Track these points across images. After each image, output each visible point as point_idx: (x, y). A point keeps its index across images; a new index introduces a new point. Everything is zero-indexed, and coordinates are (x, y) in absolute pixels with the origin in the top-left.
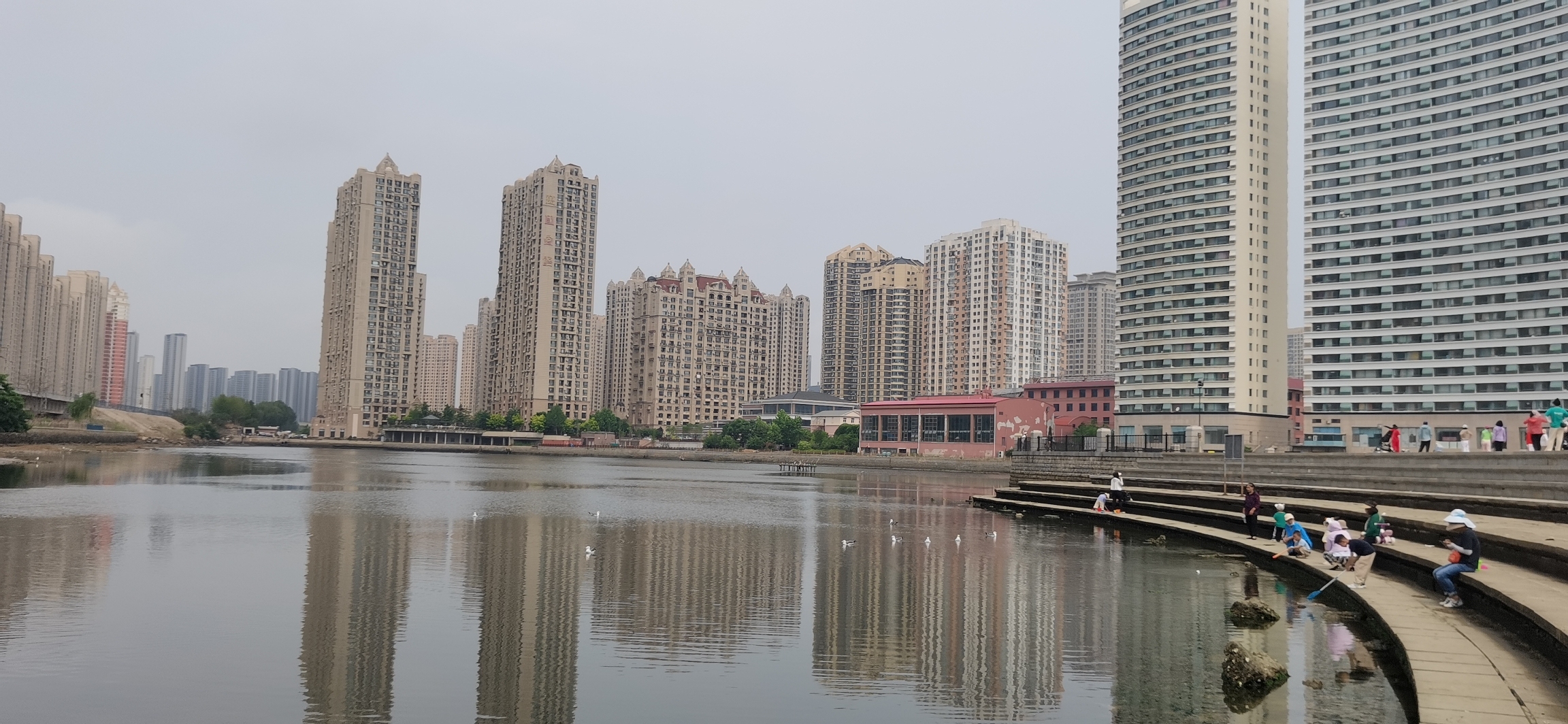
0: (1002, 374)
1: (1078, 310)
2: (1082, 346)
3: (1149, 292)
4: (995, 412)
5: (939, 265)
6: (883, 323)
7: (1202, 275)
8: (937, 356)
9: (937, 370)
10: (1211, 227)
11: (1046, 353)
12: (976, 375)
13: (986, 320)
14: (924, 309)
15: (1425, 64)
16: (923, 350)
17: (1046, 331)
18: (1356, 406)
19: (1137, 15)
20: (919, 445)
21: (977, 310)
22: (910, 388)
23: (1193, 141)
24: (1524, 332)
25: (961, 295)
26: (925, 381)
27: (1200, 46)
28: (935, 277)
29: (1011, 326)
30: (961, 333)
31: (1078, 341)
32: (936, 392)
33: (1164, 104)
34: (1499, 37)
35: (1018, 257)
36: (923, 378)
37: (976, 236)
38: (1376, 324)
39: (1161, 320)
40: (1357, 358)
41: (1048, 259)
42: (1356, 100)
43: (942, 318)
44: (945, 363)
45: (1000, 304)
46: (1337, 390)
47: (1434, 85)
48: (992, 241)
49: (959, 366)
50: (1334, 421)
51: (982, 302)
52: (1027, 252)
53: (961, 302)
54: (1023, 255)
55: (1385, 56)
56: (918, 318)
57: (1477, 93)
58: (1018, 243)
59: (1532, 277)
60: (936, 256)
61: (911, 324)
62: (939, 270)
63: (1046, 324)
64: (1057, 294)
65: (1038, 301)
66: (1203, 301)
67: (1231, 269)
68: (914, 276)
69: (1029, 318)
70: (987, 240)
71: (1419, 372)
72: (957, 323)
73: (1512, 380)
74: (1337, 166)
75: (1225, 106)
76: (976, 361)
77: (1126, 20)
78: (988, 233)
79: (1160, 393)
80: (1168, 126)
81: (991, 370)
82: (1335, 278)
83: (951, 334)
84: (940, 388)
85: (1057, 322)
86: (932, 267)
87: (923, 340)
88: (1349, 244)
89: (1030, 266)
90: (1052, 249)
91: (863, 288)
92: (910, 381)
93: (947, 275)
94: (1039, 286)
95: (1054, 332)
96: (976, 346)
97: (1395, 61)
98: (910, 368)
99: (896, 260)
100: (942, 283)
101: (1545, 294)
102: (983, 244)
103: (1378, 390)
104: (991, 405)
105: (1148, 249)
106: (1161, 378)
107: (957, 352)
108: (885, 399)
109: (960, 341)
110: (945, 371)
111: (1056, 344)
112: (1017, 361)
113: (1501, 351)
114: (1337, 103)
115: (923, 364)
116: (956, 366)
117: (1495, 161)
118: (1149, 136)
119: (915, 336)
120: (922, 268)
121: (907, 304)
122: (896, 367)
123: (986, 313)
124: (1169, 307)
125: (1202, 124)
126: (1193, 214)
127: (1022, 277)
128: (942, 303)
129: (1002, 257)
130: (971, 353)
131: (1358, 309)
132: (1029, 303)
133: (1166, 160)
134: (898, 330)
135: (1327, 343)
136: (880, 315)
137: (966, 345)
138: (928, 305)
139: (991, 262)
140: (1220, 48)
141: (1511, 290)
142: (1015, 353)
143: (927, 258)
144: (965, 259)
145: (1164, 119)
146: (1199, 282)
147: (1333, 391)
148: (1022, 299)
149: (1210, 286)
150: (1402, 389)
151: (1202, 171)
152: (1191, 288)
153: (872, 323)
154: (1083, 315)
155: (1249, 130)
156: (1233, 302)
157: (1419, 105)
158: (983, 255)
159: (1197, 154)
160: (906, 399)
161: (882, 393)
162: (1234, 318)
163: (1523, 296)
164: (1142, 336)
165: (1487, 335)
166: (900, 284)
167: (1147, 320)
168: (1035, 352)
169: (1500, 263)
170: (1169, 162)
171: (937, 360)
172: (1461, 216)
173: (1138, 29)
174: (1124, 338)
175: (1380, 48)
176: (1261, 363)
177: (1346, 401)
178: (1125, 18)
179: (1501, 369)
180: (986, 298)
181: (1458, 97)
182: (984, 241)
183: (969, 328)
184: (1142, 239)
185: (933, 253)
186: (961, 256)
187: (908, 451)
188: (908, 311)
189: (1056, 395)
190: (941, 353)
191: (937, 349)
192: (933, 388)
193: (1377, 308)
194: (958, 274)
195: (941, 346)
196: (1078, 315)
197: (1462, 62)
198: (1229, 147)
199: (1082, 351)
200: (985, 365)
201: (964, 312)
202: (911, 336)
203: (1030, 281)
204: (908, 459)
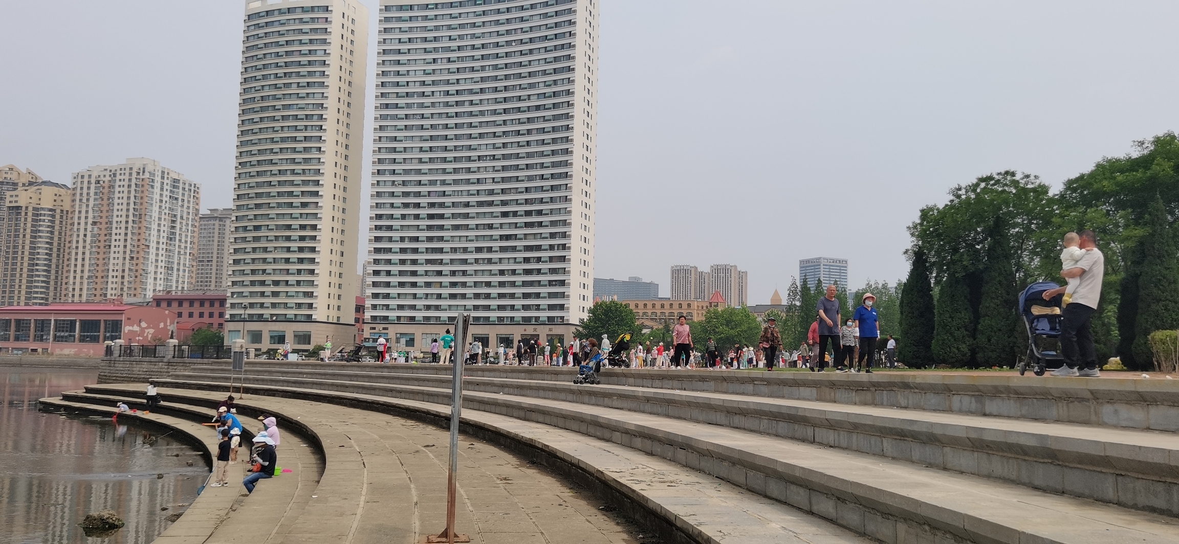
0: (138, 285)
1: (210, 237)
2: (211, 265)
3: (257, 228)
4: (123, 318)
5: (85, 191)
6: (28, 236)
7: (297, 218)
8: (79, 268)
9: (78, 280)
10: (305, 183)
11: (178, 270)
12: (114, 286)
13: (126, 240)
14: (69, 227)
15: (452, 89)
16: (66, 263)
17: (179, 252)
18: (399, 318)
19: (258, 15)
20: (50, 345)
21: (118, 231)
22: (51, 294)
23: (296, 117)
24: (502, 272)
25: (104, 217)
26: (66, 289)
27: (305, 48)
28: (81, 200)
29: (148, 246)
30: (102, 250)
31: (208, 261)
32: (76, 299)
33: (276, 86)
34: (496, 78)
35: (157, 190)
36: (64, 286)
37: (121, 169)
38: (414, 262)
39: (265, 250)
40: (402, 285)
41: (183, 195)
42: (409, 106)
43: (85, 235)
44: (86, 274)
45: (140, 228)
46: (387, 307)
47: (457, 103)
48: (134, 175)
49: (99, 277)
50: (384, 329)
51: (123, 225)
52: (165, 187)
53: (103, 222)
54: (162, 189)
55: (428, 79)
56: (63, 234)
57: (482, 113)
58: (158, 179)
59: (508, 237)
60: (82, 182)
61: (56, 239)
62: (85, 195)
63: (179, 246)
64: (190, 223)
65: (173, 227)
66: (298, 238)
67: (319, 216)
68: (61, 198)
69: (165, 240)
70: (130, 174)
71: (439, 296)
72: (99, 241)
73: (494, 303)
74: (394, 150)
75: (321, 95)
76: (115, 274)
77: (250, 17)
78: (131, 169)
79: (262, 305)
80: (278, 104)
81: (130, 282)
82: (390, 228)
83: (94, 250)
84: (80, 295)
85: (188, 245)
86: (78, 191)
87: (66, 254)
88: (400, 205)
89: (168, 199)
90: (187, 187)
91: (8, 204)
92: (52, 288)
93: (92, 200)
94: (175, 216)
95: (185, 253)
96: (116, 261)
97: (434, 83)
98: (53, 277)
99: (44, 183)
100: (87, 206)
101: (514, 249)
102: (127, 177)
103: (413, 307)
104: (121, 312)
105: (258, 195)
106: (263, 294)
107: (98, 265)
108: (27, 304)
109: (101, 256)
110: (85, 281)
111: (187, 263)
112: (152, 275)
113: (488, 284)
114: (396, 106)
115: (65, 274)
116: (97, 277)
117: (490, 160)
118: (263, 109)
119: (59, 250)
120: (69, 192)
121: (53, 222)
122: (39, 276)
123: (126, 234)
124: (272, 241)
125: (303, 106)
126: (293, 172)
127: (160, 207)
128: (86, 223)
129: (143, 189)
130: (111, 267)
131: (403, 251)
132: (165, 229)
133: (275, 129)
134: (42, 245)
135: (382, 273)
136: (25, 230)
137: (107, 260)
138: (73, 224)
139: (133, 193)
140: (318, 52)
141: (496, 245)
142: (151, 269)
143: (74, 184)
144: (109, 187)
145: (275, 98)
146: (295, 223)
147: (385, 308)
148: (159, 225)
149: (303, 227)
150: (428, 308)
151: (302, 141)
152: (289, 227)
153: (17, 236)
154: (213, 241)
155: (336, 116)
156: (319, 240)
157: (448, 116)
158: (126, 186)
159: (298, 128)
160: (46, 305)
161: (23, 298)
162: (319, 251)
163: (503, 249)
164: (250, 261)
165: (480, 273)
166: (47, 203)
167: (254, 250)
168: (169, 268)
169: (490, 227)
170: (277, 131)
171: (79, 271)
172: (469, 194)
173: (258, 26)
174: (236, 262)
175: (425, 73)
176: (337, 286)
177: (393, 315)
178: (249, 16)
179: (488, 296)
180: (127, 222)
181: (471, 114)
182: (127, 174)
183: (110, 246)
184: (253, 187)
185: (80, 180)
186: (106, 185)
187: (40, 350)
188: (53, 227)
189: (180, 304)
190: (83, 265)
191: (79, 262)
192: (73, 296)
193: (415, 251)
194: (102, 200)
195: (83, 259)
196: (209, 241)
197: (474, 91)
198: (321, 126)
199: (211, 269)
200: (123, 277)
201: (106, 232)
202: (55, 250)
203: (167, 211)
204: (39, 358)
